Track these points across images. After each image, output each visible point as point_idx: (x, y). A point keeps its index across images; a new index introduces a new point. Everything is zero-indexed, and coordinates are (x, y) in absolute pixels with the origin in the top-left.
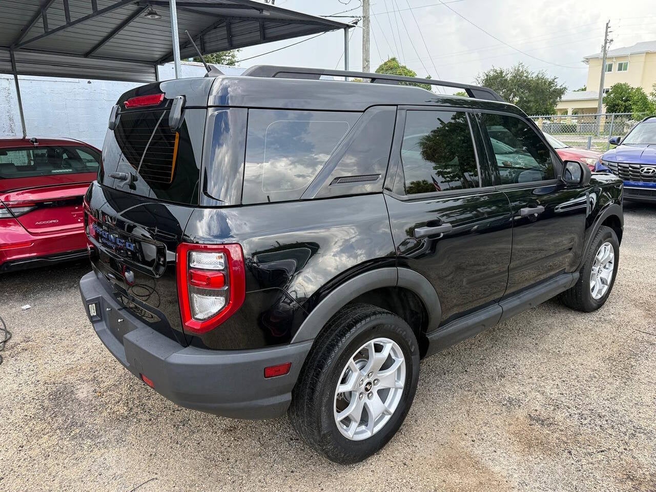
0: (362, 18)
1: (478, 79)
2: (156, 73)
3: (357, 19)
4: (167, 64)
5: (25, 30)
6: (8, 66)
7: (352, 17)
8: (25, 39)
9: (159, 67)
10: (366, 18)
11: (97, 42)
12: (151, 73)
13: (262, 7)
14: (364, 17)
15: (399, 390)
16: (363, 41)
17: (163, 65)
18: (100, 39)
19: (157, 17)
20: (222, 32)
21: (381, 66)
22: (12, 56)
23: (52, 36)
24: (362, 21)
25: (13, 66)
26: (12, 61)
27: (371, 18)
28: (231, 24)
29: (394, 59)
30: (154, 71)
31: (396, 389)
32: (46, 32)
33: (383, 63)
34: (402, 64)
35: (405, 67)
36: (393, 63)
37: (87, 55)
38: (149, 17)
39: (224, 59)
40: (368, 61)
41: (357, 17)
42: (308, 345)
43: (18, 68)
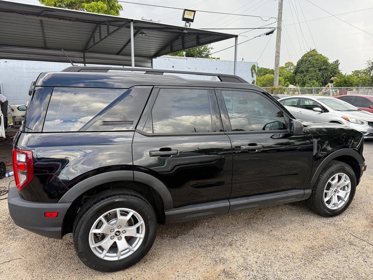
0: (277, 28)
1: (369, 62)
2: (152, 62)
3: (274, 29)
4: (158, 58)
5: (88, 43)
6: (82, 60)
7: (270, 28)
8: (89, 47)
9: (154, 59)
10: (279, 28)
11: (121, 48)
12: (149, 62)
13: (183, 29)
14: (278, 28)
15: (141, 239)
16: (277, 41)
17: (156, 58)
18: (123, 46)
19: (144, 35)
20: (179, 41)
21: (305, 55)
22: (84, 55)
23: (97, 45)
24: (276, 30)
25: (85, 60)
26: (84, 57)
27: (282, 28)
28: (184, 36)
29: (314, 50)
30: (151, 62)
31: (140, 238)
32: (94, 44)
33: (307, 53)
34: (319, 53)
35: (321, 55)
36: (313, 53)
37: (118, 54)
38: (140, 35)
39: (204, 54)
40: (279, 53)
41: (273, 28)
42: (68, 205)
43: (86, 61)
